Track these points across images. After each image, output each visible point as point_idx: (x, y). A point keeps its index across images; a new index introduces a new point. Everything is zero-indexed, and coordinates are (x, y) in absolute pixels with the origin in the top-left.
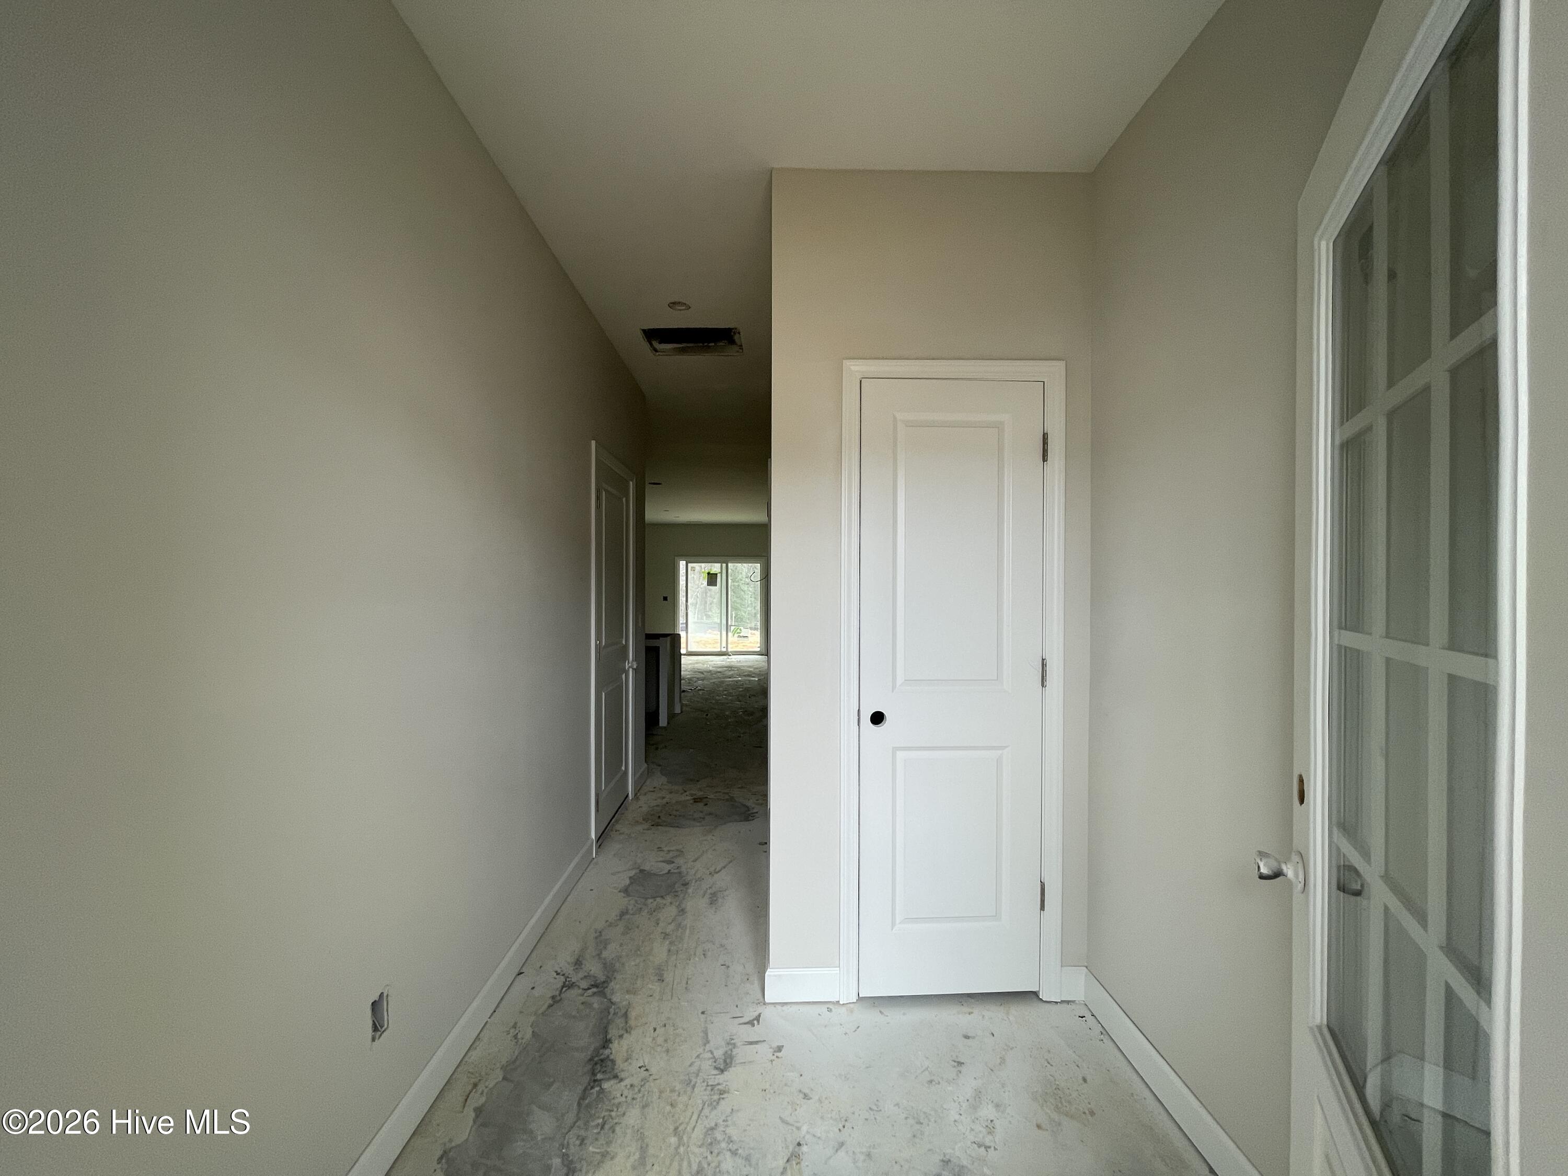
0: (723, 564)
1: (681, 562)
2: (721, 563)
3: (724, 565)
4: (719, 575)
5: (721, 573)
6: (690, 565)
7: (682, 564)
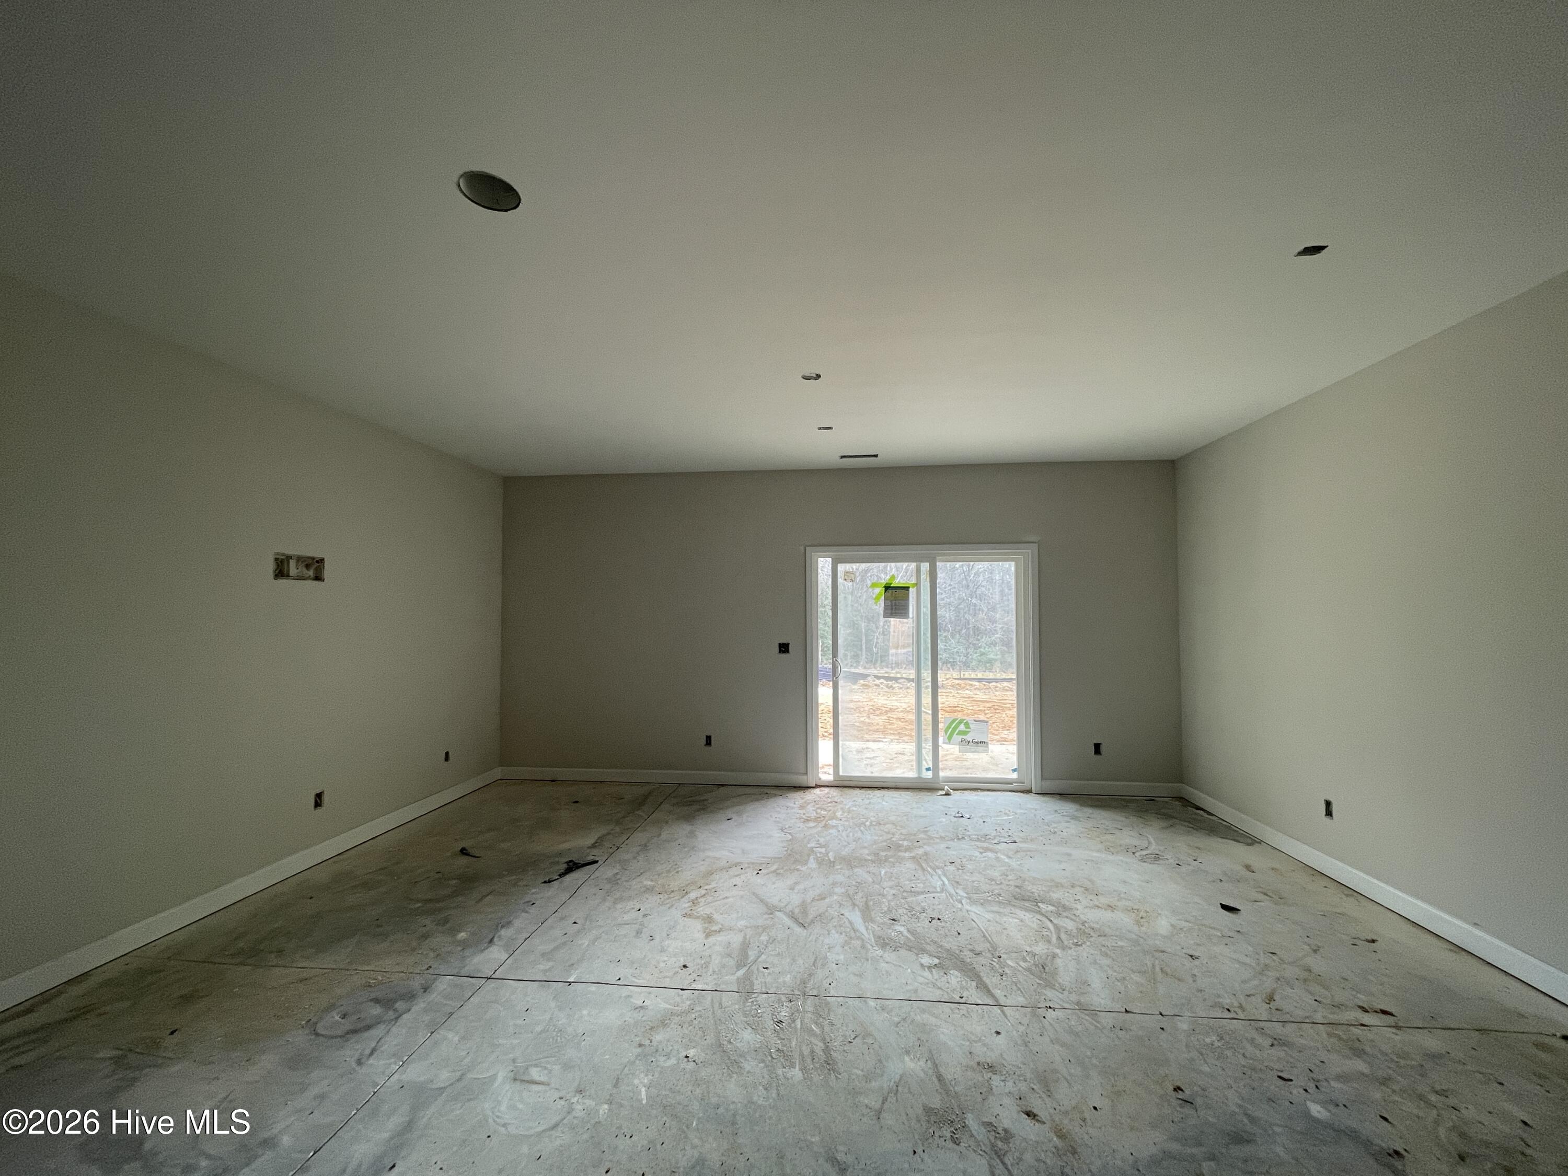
0: (922, 564)
1: (820, 560)
2: (919, 559)
3: (925, 566)
4: (912, 591)
5: (917, 585)
6: (841, 568)
7: (824, 565)
